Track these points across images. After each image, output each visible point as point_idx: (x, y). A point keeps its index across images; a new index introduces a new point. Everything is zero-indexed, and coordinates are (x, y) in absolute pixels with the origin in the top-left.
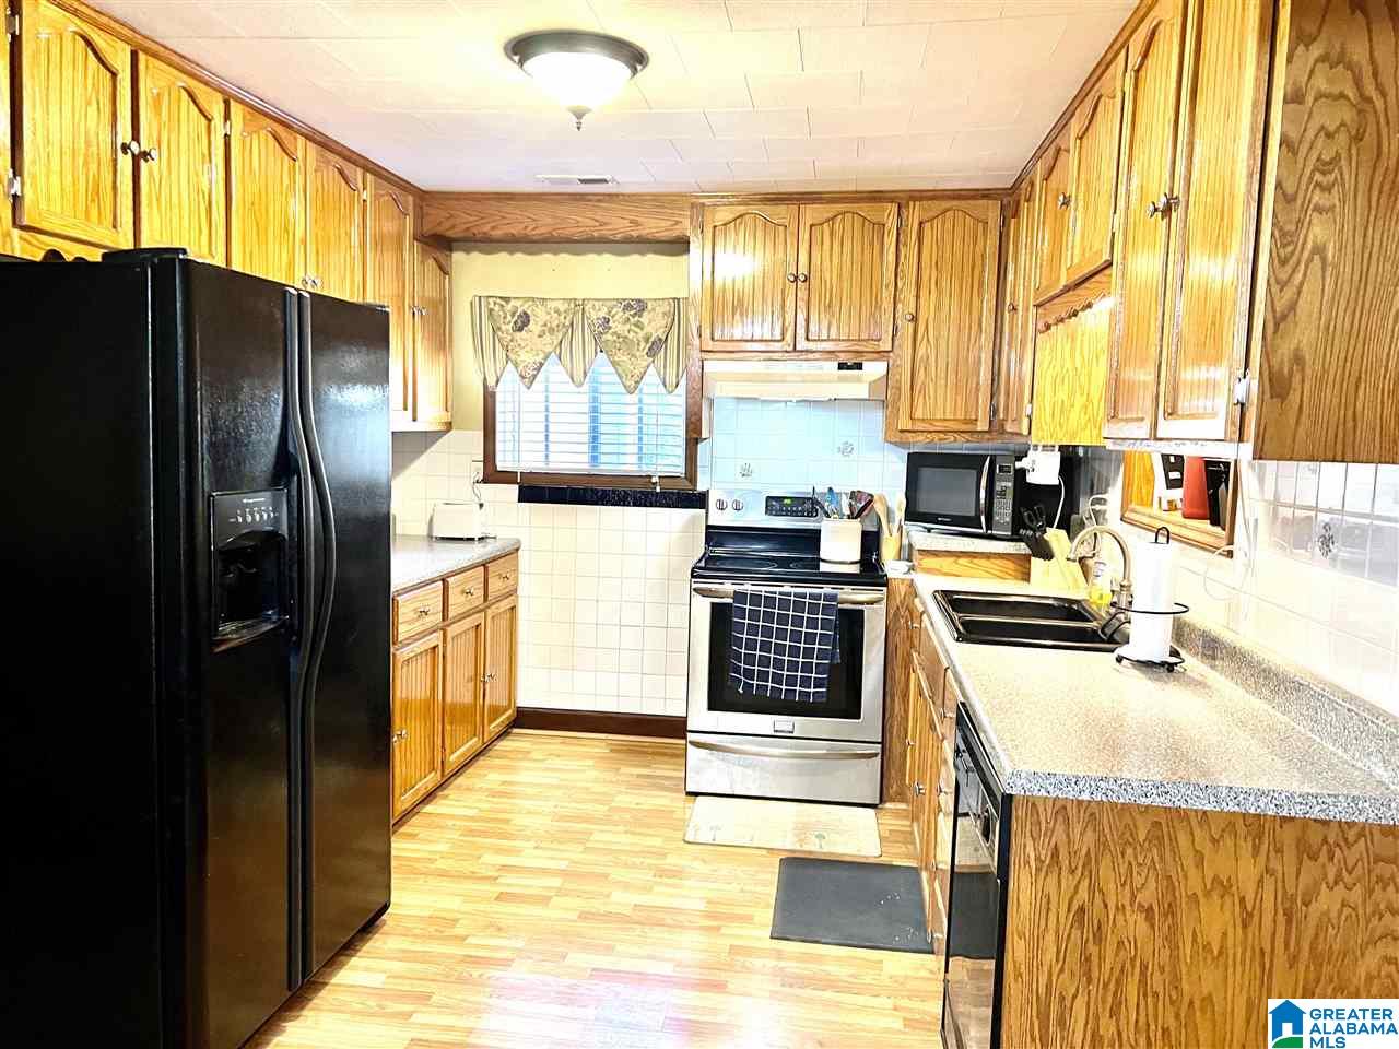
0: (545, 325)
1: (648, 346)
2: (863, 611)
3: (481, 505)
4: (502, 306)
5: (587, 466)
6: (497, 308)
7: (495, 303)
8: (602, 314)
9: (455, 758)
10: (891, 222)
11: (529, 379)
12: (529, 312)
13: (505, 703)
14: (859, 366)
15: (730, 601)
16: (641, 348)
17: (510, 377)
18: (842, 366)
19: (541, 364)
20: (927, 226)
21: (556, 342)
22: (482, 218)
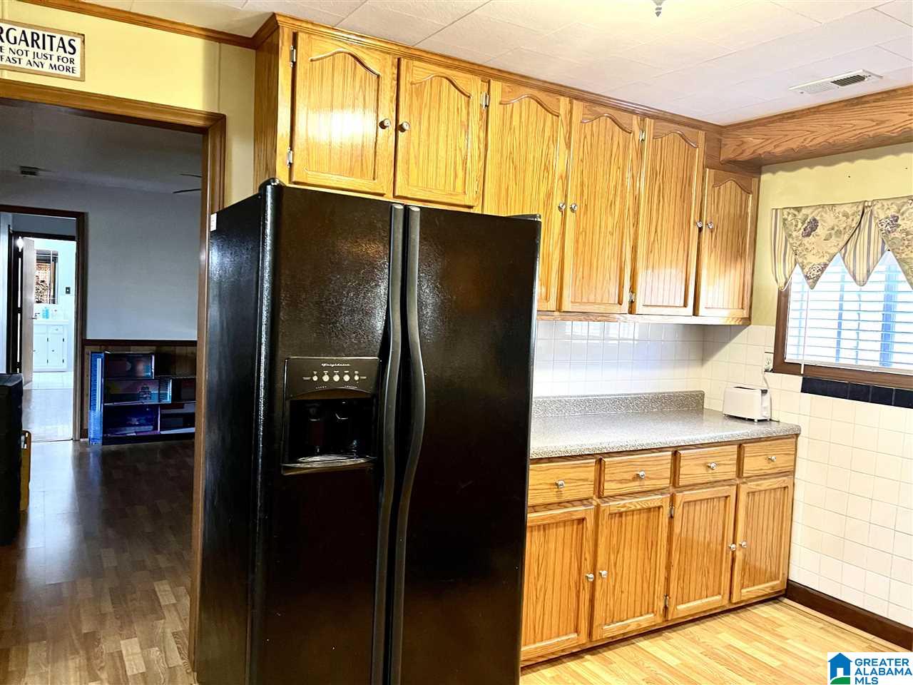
0: (833, 229)
3: (764, 392)
4: (795, 215)
5: (877, 364)
6: (790, 218)
7: (789, 213)
8: (892, 212)
11: (813, 280)
12: (818, 218)
17: (798, 278)
19: (826, 265)
21: (842, 244)
22: (768, 139)
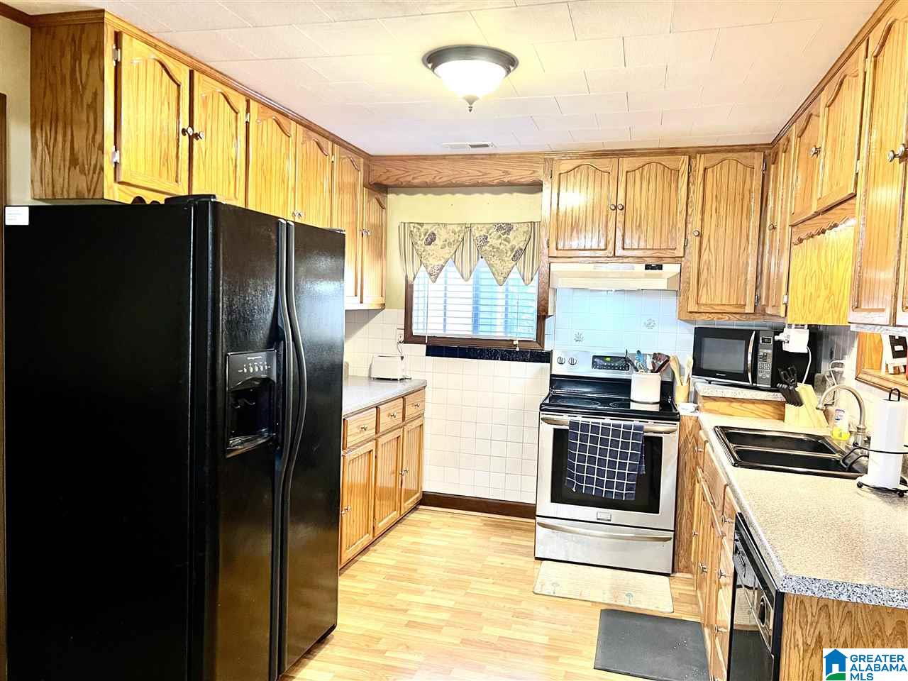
0: (446, 241)
1: (514, 253)
2: (661, 438)
3: (402, 358)
4: (419, 229)
5: (470, 333)
6: (415, 230)
7: (414, 227)
8: (483, 233)
9: (381, 526)
10: (684, 168)
11: (434, 276)
12: (436, 232)
13: (415, 488)
14: (660, 267)
15: (568, 428)
16: (508, 255)
17: (423, 273)
18: (648, 267)
19: (443, 266)
20: (709, 171)
21: (453, 252)
22: (407, 172)
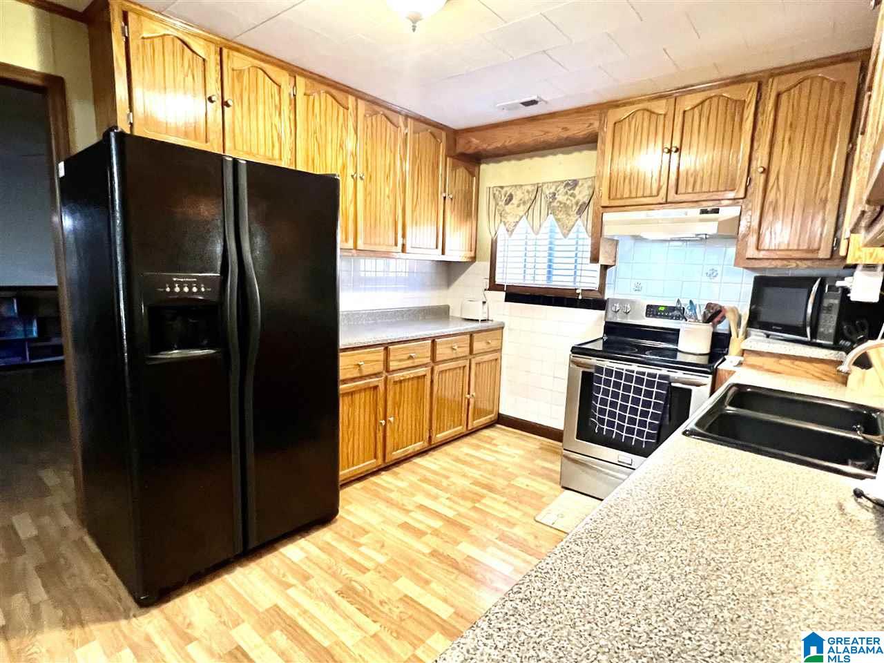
0: (521, 200)
1: (578, 208)
2: (690, 391)
3: (484, 303)
4: (500, 191)
5: (545, 283)
6: (497, 193)
7: (497, 190)
8: (552, 190)
9: (440, 437)
10: (751, 99)
11: (510, 232)
12: (513, 193)
14: (716, 211)
15: (592, 370)
16: (574, 209)
17: (502, 228)
18: (704, 212)
19: (517, 223)
20: (784, 98)
21: (526, 210)
22: (484, 140)
